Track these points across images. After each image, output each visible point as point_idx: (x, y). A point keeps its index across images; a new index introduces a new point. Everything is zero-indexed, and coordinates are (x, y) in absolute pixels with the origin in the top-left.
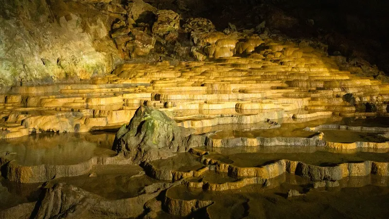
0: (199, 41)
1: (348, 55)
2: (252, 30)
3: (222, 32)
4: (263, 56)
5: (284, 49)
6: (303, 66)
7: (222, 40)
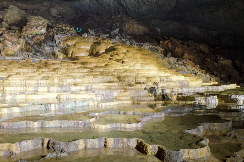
0: (60, 43)
1: (179, 57)
2: (107, 35)
3: (81, 36)
4: (110, 56)
5: (127, 51)
6: (139, 65)
7: (79, 42)
